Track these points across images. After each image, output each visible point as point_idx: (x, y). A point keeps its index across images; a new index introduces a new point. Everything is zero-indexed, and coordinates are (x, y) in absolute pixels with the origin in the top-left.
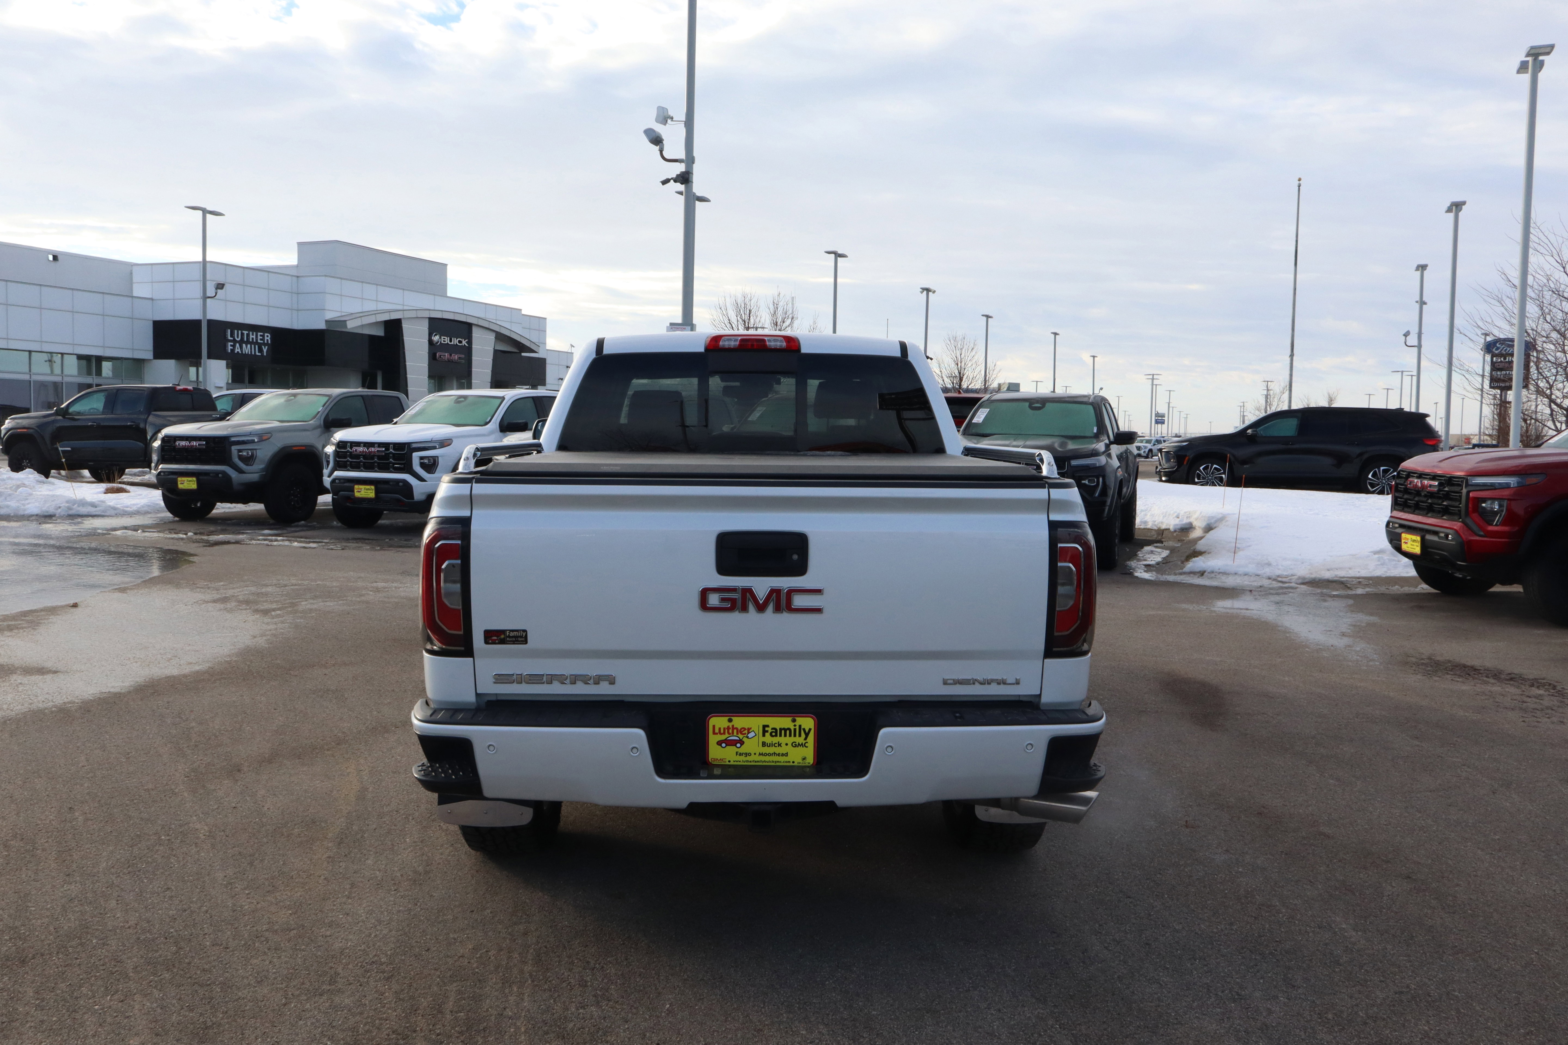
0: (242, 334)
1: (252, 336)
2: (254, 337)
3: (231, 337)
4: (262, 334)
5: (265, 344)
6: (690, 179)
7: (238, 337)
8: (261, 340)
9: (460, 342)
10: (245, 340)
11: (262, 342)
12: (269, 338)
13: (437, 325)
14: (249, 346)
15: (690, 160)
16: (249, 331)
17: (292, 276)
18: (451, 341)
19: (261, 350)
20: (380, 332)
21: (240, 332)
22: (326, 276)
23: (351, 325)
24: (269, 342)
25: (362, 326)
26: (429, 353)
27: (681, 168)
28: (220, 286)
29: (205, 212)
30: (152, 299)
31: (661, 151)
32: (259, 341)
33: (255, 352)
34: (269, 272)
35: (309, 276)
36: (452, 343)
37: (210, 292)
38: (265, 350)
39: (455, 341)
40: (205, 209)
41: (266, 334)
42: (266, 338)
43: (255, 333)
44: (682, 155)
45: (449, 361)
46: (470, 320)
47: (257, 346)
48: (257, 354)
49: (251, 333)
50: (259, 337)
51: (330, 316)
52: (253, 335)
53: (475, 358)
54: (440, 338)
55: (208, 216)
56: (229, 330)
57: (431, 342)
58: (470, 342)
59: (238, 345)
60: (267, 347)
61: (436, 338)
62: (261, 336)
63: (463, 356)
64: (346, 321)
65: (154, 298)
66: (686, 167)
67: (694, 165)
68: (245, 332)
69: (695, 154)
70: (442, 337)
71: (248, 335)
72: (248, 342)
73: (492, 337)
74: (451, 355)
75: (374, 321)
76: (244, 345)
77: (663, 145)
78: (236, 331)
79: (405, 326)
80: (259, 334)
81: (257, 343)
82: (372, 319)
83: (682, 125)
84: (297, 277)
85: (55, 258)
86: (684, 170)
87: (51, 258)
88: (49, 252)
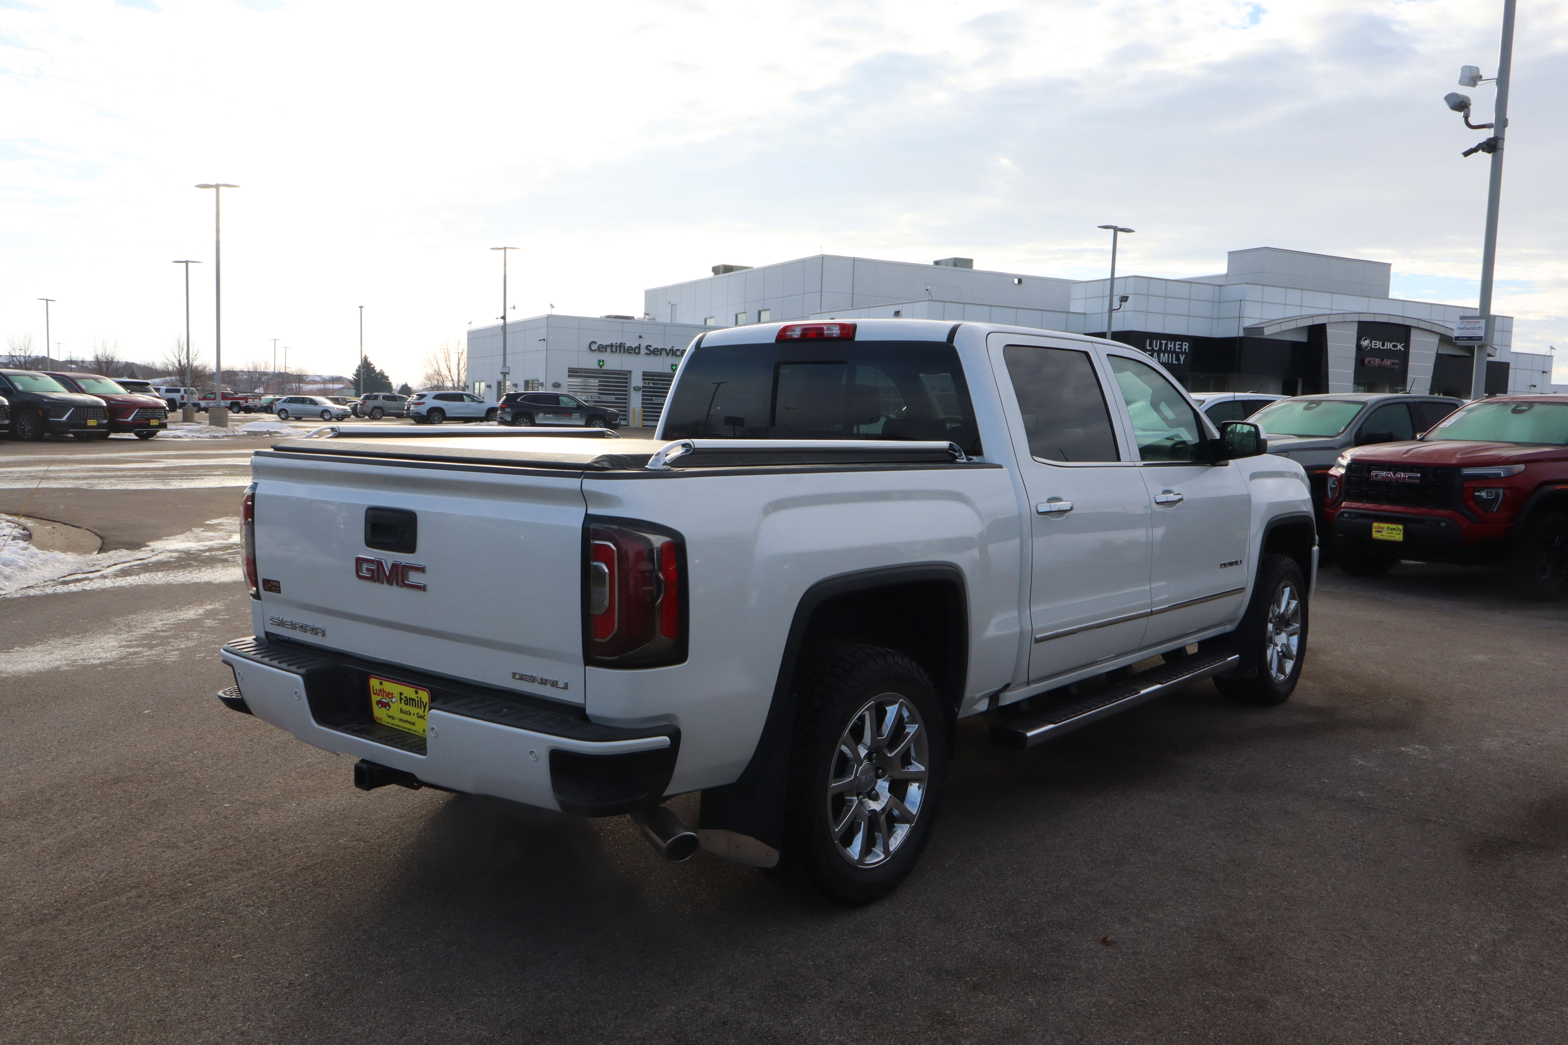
0: (1161, 344)
1: (1170, 346)
2: (1172, 346)
3: (1149, 347)
4: (1180, 343)
5: (1182, 353)
6: (1499, 146)
7: (1156, 347)
8: (1179, 348)
9: (1395, 346)
10: (1163, 349)
11: (1180, 350)
12: (1187, 347)
13: (1367, 329)
14: (1166, 355)
15: (1501, 122)
16: (1167, 340)
17: (1215, 285)
18: (1383, 345)
19: (1178, 359)
20: (1303, 338)
21: (1158, 341)
22: (1247, 283)
23: (1268, 332)
24: (1187, 351)
25: (1283, 332)
26: (1356, 359)
27: (1490, 133)
28: (1124, 299)
29: (1116, 229)
30: (1084, 314)
31: (1466, 118)
32: (1177, 350)
33: (1172, 361)
34: (1191, 283)
35: (1231, 285)
36: (1385, 347)
38: (1182, 358)
39: (1389, 346)
40: (1116, 227)
41: (1184, 343)
42: (1184, 347)
43: (1173, 343)
44: (1492, 119)
45: (1380, 367)
46: (1407, 322)
47: (1174, 355)
48: (1174, 362)
49: (1169, 342)
50: (1177, 346)
51: (1248, 323)
52: (1171, 344)
53: (1412, 363)
54: (1371, 342)
55: (1119, 233)
56: (1148, 340)
57: (1359, 347)
58: (1407, 347)
59: (1155, 354)
60: (1184, 356)
61: (1365, 343)
62: (1179, 345)
63: (1397, 361)
64: (1263, 328)
65: (1086, 313)
66: (1495, 132)
67: (1507, 129)
68: (1164, 342)
69: (1508, 117)
70: (1373, 342)
71: (1166, 344)
72: (1166, 351)
73: (1436, 340)
74: (1382, 361)
75: (1295, 327)
76: (1162, 355)
77: (1470, 110)
78: (1155, 341)
79: (1329, 331)
80: (1177, 343)
81: (1175, 351)
82: (1293, 325)
83: (1494, 83)
84: (1220, 286)
85: (1020, 281)
86: (1492, 136)
87: (1016, 281)
88: (1014, 276)
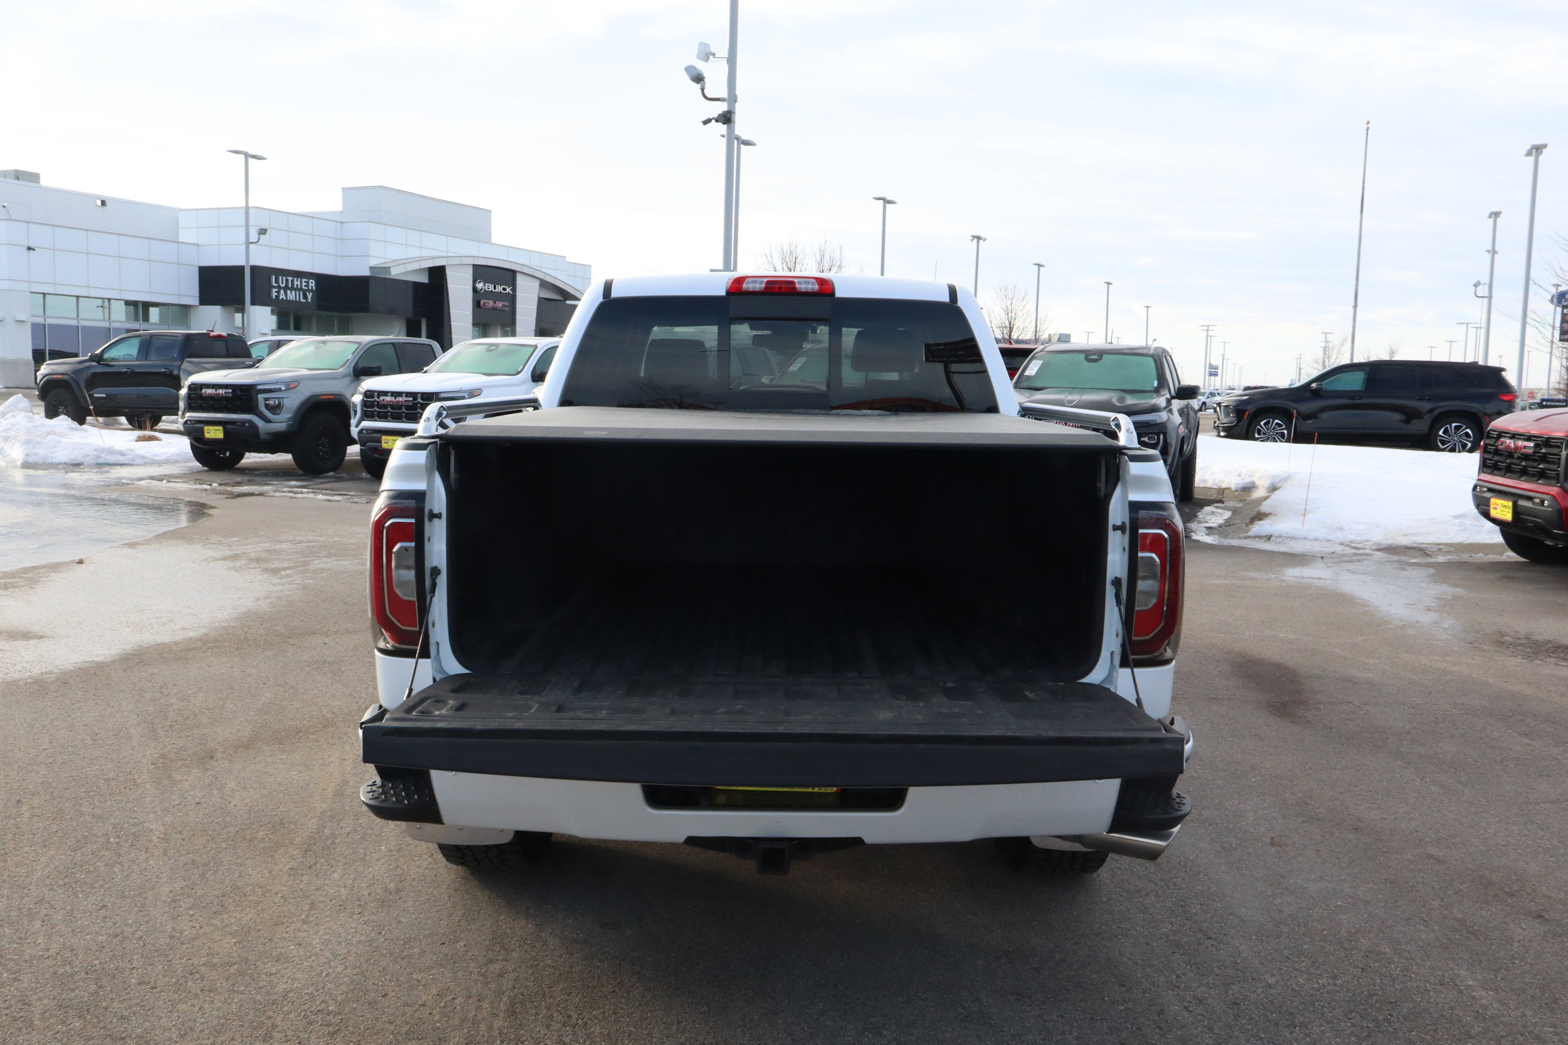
0: (287, 280)
1: (297, 283)
2: (299, 283)
3: (276, 283)
4: (306, 280)
5: (309, 291)
6: (732, 119)
7: (282, 283)
8: (305, 286)
9: (504, 289)
10: (290, 286)
11: (307, 288)
12: (313, 285)
13: (481, 272)
14: (293, 292)
15: (732, 98)
16: (294, 277)
17: (336, 221)
18: (495, 288)
19: (305, 297)
20: (424, 279)
21: (284, 278)
22: (369, 222)
23: (396, 272)
24: (314, 288)
25: (406, 273)
26: (473, 300)
27: (722, 107)
28: (263, 232)
29: (247, 155)
30: (197, 245)
31: (703, 90)
32: (304, 288)
33: (300, 299)
34: (312, 217)
35: (351, 222)
36: (497, 290)
37: (253, 237)
38: (310, 296)
39: (499, 289)
40: (247, 153)
41: (311, 281)
42: (311, 285)
43: (299, 279)
44: (724, 94)
45: (493, 309)
46: (513, 268)
47: (301, 293)
48: (302, 300)
49: (295, 279)
50: (304, 284)
51: (374, 262)
52: (297, 281)
53: (519, 306)
54: (485, 285)
55: (251, 160)
56: (274, 277)
57: (475, 290)
58: (514, 290)
59: (282, 291)
60: (311, 294)
61: (480, 286)
62: (305, 282)
63: (507, 304)
64: (389, 267)
65: (200, 243)
66: (729, 105)
67: (737, 104)
68: (290, 279)
69: (737, 93)
70: (487, 285)
71: (293, 281)
72: (292, 289)
73: (536, 284)
74: (495, 303)
75: (418, 268)
76: (289, 292)
77: (705, 83)
78: (280, 277)
79: (449, 273)
80: (304, 280)
81: (301, 289)
82: (416, 266)
83: (725, 62)
84: (342, 223)
85: (103, 203)
86: (726, 109)
87: (99, 203)
88: (97, 197)
